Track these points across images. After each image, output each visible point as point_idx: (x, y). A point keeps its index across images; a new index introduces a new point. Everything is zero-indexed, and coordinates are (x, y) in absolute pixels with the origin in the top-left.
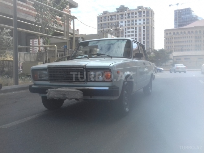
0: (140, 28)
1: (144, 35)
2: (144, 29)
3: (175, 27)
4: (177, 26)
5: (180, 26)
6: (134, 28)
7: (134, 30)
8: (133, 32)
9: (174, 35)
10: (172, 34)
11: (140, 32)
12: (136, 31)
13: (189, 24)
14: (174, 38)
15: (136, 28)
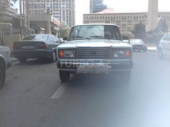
0: (64, 11)
1: (67, 17)
2: (67, 13)
3: (90, 13)
4: (92, 12)
5: (94, 12)
6: (59, 11)
7: (59, 12)
8: (58, 14)
9: (90, 19)
10: (89, 18)
11: (64, 14)
12: (60, 14)
13: (101, 11)
14: (90, 21)
15: (60, 11)
